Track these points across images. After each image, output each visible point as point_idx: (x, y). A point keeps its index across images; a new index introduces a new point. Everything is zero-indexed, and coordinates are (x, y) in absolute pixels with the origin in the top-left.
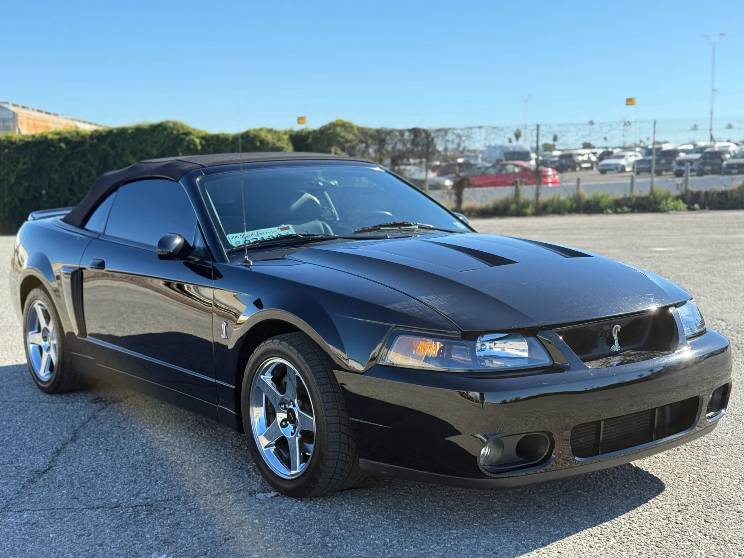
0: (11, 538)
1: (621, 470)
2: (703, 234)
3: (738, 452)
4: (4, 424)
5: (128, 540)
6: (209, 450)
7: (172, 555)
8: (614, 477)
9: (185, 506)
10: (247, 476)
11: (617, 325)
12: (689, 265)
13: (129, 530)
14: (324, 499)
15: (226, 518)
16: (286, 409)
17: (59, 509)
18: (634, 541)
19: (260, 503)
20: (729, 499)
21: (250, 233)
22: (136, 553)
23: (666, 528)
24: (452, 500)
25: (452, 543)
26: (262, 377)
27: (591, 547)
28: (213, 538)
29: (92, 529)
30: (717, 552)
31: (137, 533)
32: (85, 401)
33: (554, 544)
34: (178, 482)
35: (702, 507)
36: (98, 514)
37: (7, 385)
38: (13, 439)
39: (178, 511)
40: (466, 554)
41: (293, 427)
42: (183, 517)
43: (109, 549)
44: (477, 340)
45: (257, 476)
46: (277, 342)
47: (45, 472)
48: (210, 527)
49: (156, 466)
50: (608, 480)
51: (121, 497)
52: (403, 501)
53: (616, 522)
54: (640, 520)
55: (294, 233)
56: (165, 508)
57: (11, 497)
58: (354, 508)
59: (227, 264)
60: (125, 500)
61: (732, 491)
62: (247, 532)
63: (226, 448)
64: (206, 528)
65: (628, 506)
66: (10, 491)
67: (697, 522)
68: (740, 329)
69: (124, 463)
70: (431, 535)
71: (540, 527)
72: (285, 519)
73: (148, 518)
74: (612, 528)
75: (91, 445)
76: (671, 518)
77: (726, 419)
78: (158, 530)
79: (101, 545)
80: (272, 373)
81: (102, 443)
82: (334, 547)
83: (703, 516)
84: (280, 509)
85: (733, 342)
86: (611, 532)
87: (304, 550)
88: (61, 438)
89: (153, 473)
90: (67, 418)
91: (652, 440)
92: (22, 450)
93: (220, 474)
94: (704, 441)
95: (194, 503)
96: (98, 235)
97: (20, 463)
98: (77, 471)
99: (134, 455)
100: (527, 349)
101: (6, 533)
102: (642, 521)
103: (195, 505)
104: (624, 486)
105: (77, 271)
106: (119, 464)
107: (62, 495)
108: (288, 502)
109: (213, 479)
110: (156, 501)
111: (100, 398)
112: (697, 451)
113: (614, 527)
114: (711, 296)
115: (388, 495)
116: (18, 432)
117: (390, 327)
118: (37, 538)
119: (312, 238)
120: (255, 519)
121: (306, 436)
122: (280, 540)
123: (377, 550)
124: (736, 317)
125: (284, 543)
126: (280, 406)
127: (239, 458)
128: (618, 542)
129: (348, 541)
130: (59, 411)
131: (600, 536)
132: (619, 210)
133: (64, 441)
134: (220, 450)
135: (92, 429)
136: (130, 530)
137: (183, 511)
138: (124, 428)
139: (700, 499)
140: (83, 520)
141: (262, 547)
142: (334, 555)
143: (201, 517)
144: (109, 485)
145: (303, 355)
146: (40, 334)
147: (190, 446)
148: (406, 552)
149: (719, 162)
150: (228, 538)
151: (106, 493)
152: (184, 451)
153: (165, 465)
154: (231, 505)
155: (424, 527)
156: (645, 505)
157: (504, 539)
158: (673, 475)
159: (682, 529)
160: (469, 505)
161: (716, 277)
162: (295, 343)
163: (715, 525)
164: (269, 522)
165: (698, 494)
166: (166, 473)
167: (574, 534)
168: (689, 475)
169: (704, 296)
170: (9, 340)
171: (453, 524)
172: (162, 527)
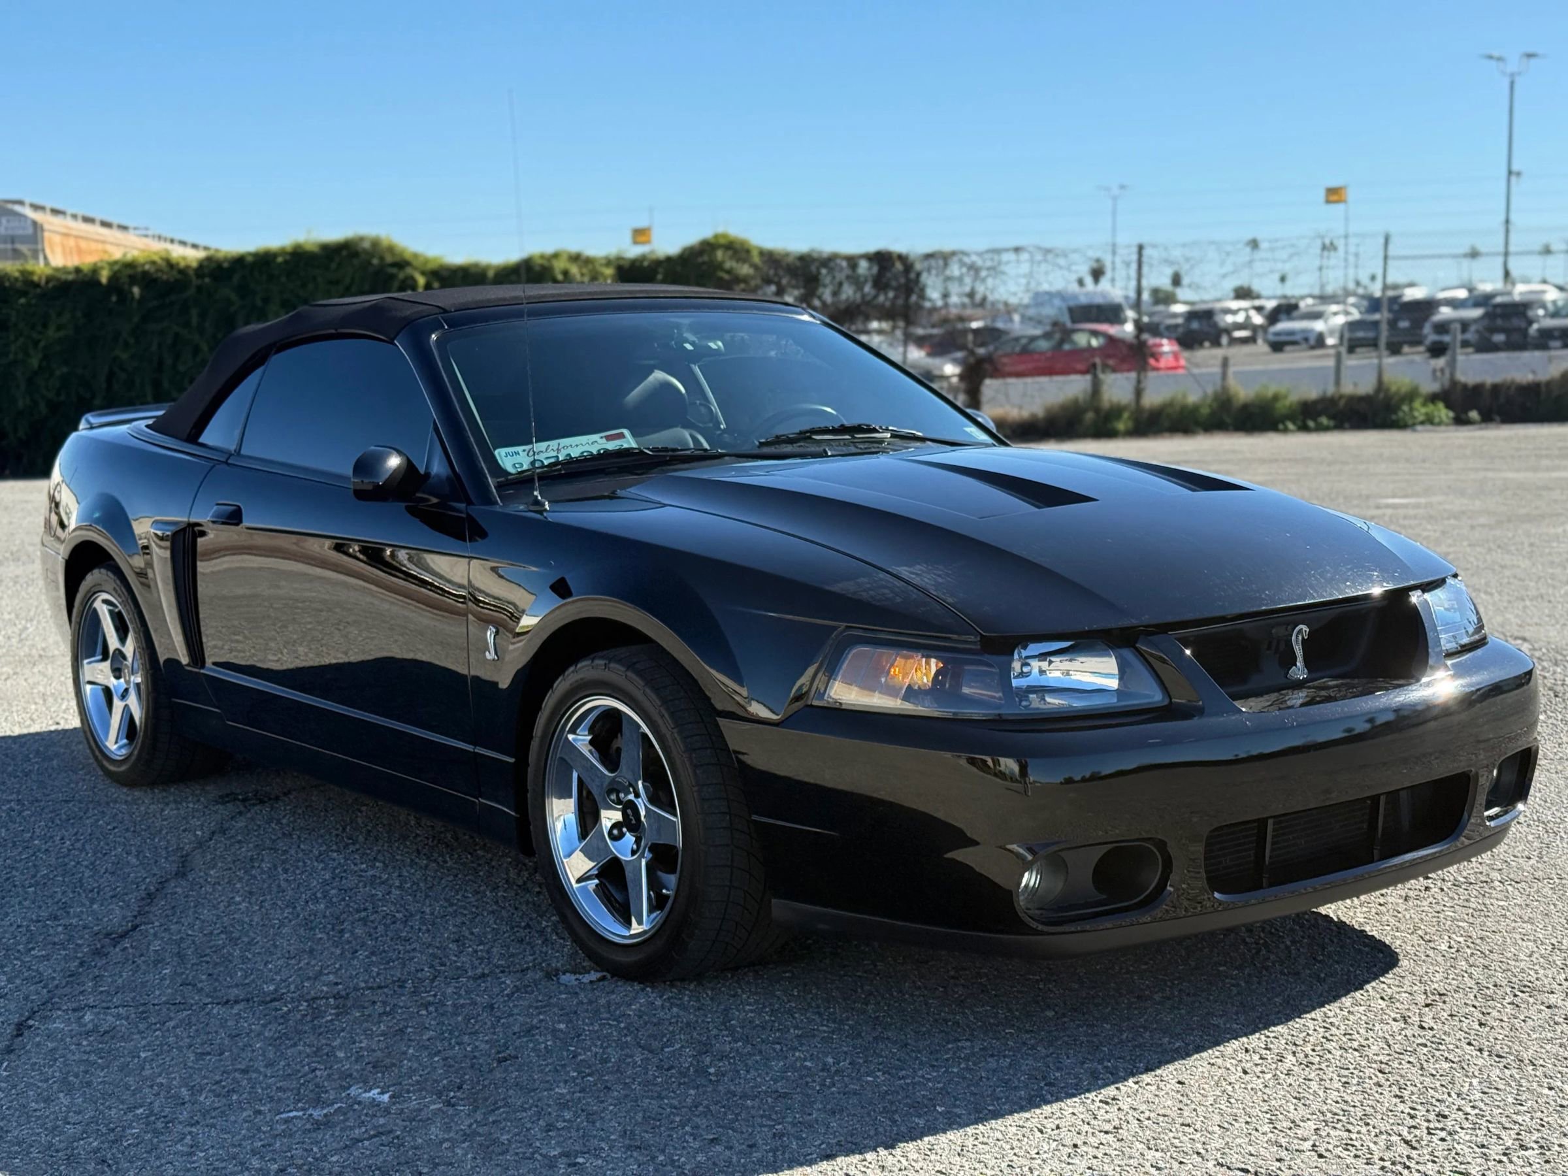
0: (61, 1060)
1: (1309, 928)
2: (1487, 470)
3: (1550, 892)
4: (36, 845)
5: (301, 1061)
6: (461, 893)
7: (391, 1089)
8: (1293, 942)
9: (415, 998)
10: (540, 942)
11: (1301, 626)
12: (1455, 532)
13: (302, 1043)
14: (700, 984)
15: (499, 1021)
16: (619, 802)
17: (157, 1005)
18: (1333, 1061)
19: (569, 993)
20: (1530, 982)
21: (542, 446)
22: (317, 1086)
23: (1399, 1038)
24: (963, 985)
25: (963, 1066)
26: (571, 737)
27: (1245, 1072)
28: (475, 1057)
29: (226, 1042)
30: (1504, 1082)
31: (318, 1049)
32: (202, 799)
33: (1171, 1067)
34: (399, 953)
35: (1475, 997)
36: (236, 1014)
37: (38, 769)
38: (55, 873)
39: (402, 1008)
40: (990, 1087)
41: (634, 839)
42: (411, 1018)
43: (261, 1078)
44: (1012, 654)
45: (562, 941)
46: (600, 665)
47: (123, 936)
48: (467, 1037)
49: (353, 923)
50: (1282, 946)
51: (285, 981)
52: (862, 987)
53: (1297, 1026)
54: (1347, 1022)
55: (634, 445)
56: (374, 1003)
57: (56, 982)
58: (762, 1001)
59: (497, 509)
60: (292, 987)
61: (1537, 967)
62: (543, 1045)
63: (495, 888)
64: (459, 1040)
65: (1321, 995)
66: (54, 971)
67: (1464, 1025)
68: (1559, 657)
69: (286, 918)
70: (919, 1052)
71: (1141, 1036)
72: (619, 1022)
73: (340, 1021)
74: (1290, 1037)
75: (219, 884)
76: (1409, 1017)
77: (1527, 830)
78: (361, 1042)
79: (245, 1071)
80: (591, 730)
81: (240, 880)
82: (721, 1074)
83: (1476, 1014)
84: (609, 1003)
85: (1546, 681)
86: (1287, 1044)
87: (660, 1080)
88: (155, 870)
89: (347, 935)
90: (167, 833)
91: (1372, 862)
92: (76, 894)
93: (486, 938)
94: (1481, 873)
95: (432, 993)
96: (227, 456)
97: (74, 918)
98: (190, 932)
99: (307, 902)
100: (1116, 671)
101: (51, 1050)
102: (1350, 1023)
103: (435, 996)
104: (1314, 959)
105: (184, 530)
106: (278, 919)
107: (163, 979)
108: (625, 990)
109: (470, 946)
110: (356, 989)
111: (232, 793)
112: (1466, 892)
113: (1293, 1036)
114: (1500, 593)
115: (829, 976)
116: (66, 860)
117: (835, 628)
118: (115, 1059)
119: (671, 456)
120: (559, 1022)
121: (663, 857)
122: (610, 1061)
123: (809, 1079)
124: (1553, 633)
125: (619, 1067)
126: (608, 796)
127: (524, 908)
128: (1301, 1064)
129: (750, 1062)
130: (149, 818)
131: (1265, 1052)
132: (1311, 424)
133: (162, 877)
134: (484, 892)
135: (218, 853)
136: (305, 1043)
137: (411, 1007)
138: (285, 852)
139: (1471, 983)
140: (207, 1025)
141: (575, 1074)
142: (720, 1088)
143: (448, 1019)
144: (259, 959)
145: (656, 690)
146: (108, 664)
147: (421, 885)
148: (867, 1082)
149: (1523, 324)
150: (504, 1057)
151: (251, 974)
152: (410, 895)
153: (372, 922)
154: (510, 996)
155: (903, 1037)
156: (1357, 994)
157: (1068, 1057)
158: (1415, 937)
159: (1434, 1039)
160: (996, 995)
161: (1513, 554)
162: (638, 666)
163: (1501, 1031)
164: (586, 1028)
165: (1466, 972)
166: (375, 936)
167: (1210, 1048)
168: (1450, 937)
169: (1486, 593)
170: (38, 683)
171: (964, 1030)
172: (370, 1037)
